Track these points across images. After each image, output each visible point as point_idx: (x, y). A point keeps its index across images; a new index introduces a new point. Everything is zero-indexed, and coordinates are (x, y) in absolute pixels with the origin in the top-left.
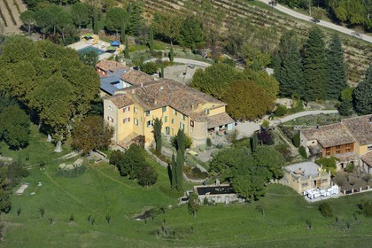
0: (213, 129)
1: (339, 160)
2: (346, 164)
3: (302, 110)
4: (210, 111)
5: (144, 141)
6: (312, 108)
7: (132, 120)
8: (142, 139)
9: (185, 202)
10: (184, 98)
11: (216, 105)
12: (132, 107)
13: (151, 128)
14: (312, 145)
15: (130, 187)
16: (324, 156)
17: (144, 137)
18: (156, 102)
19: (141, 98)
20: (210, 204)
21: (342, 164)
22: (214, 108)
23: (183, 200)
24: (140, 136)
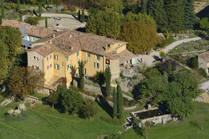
0: (123, 64)
3: (174, 41)
4: (117, 50)
5: (66, 82)
6: (180, 38)
7: (53, 66)
8: (64, 80)
9: (130, 127)
10: (92, 42)
11: (121, 44)
12: (52, 54)
13: (70, 70)
15: (73, 121)
17: (66, 78)
18: (72, 49)
19: (59, 46)
23: (127, 125)
24: (62, 78)
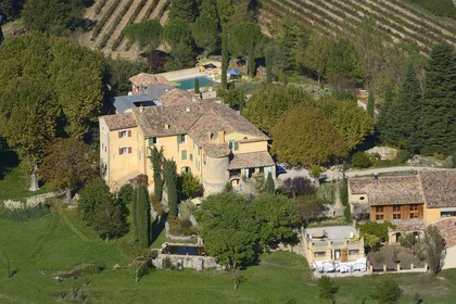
0: (239, 171)
1: (394, 227)
2: (405, 234)
4: (241, 146)
7: (136, 152)
11: (250, 137)
12: (134, 131)
14: (360, 202)
16: (373, 218)
18: (167, 127)
19: (149, 119)
20: (173, 268)
21: (398, 235)
22: (245, 141)
24: (141, 176)
